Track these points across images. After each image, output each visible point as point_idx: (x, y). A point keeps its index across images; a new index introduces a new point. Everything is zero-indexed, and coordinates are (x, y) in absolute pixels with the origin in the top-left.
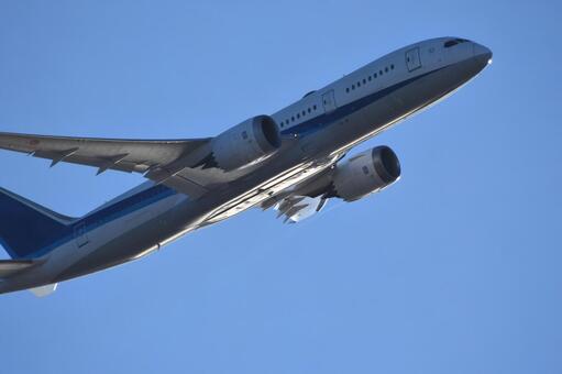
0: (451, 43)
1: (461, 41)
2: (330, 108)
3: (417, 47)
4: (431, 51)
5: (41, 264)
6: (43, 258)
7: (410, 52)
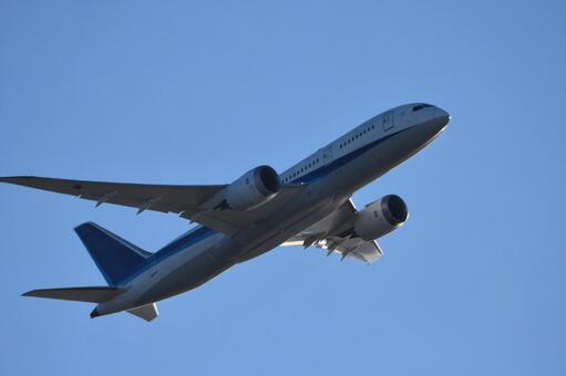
0: (417, 108)
1: (427, 106)
2: (329, 161)
3: (391, 112)
4: (403, 114)
5: (125, 290)
6: (127, 286)
7: (387, 116)
